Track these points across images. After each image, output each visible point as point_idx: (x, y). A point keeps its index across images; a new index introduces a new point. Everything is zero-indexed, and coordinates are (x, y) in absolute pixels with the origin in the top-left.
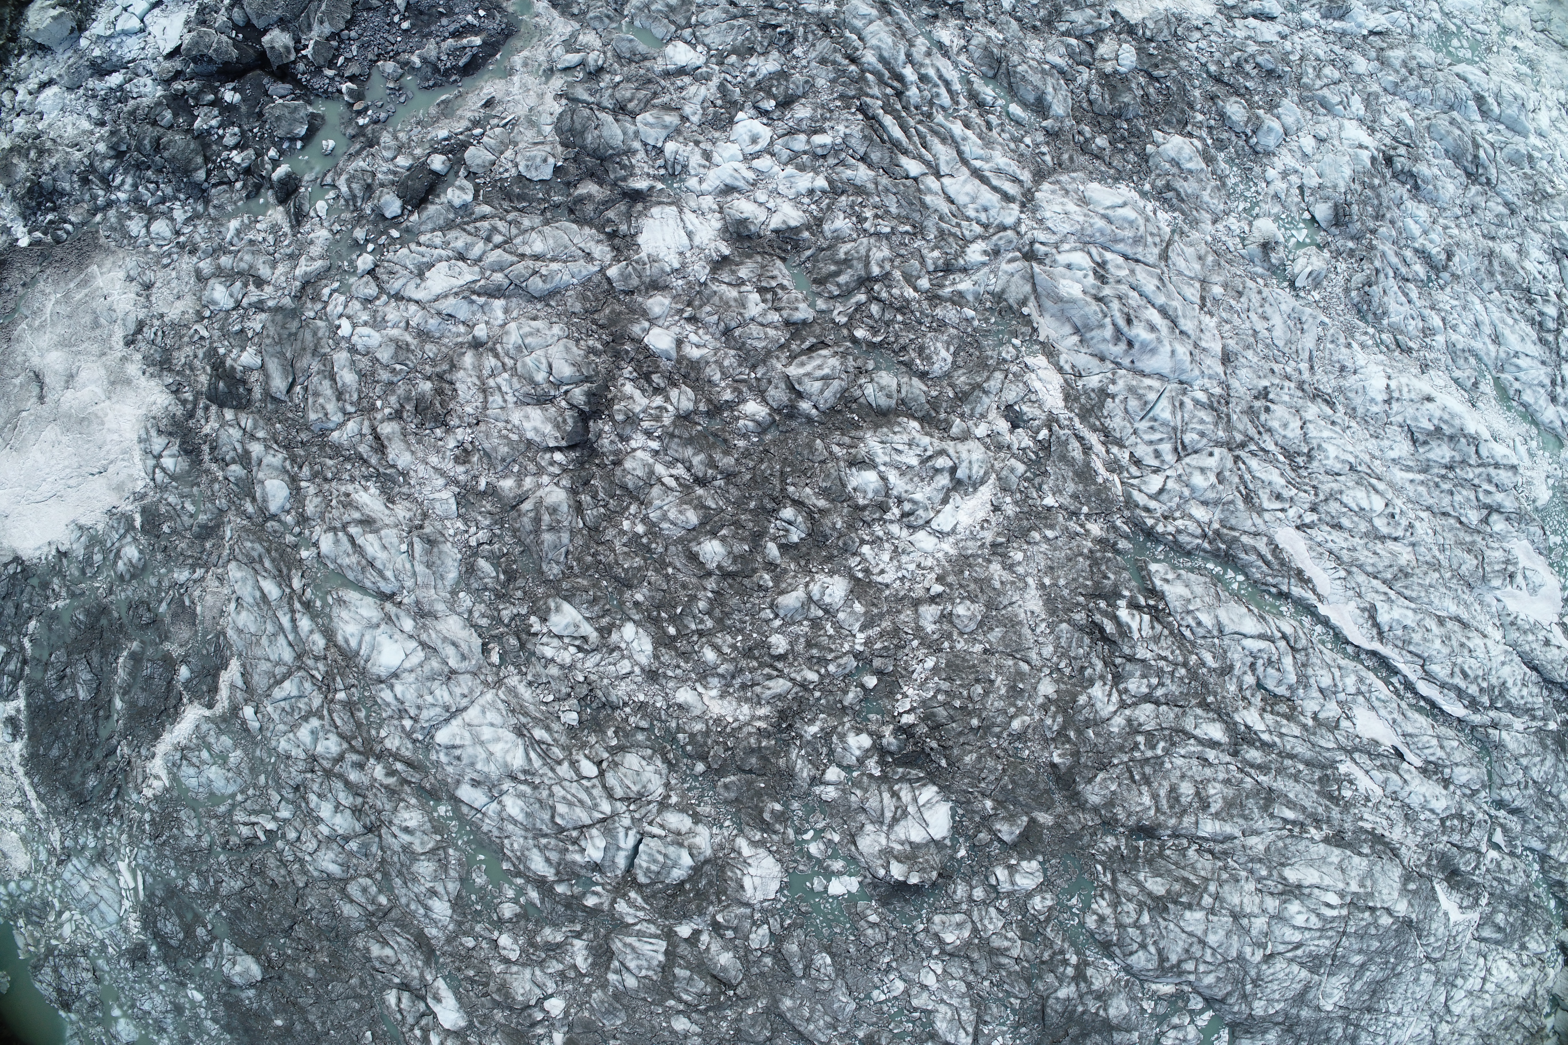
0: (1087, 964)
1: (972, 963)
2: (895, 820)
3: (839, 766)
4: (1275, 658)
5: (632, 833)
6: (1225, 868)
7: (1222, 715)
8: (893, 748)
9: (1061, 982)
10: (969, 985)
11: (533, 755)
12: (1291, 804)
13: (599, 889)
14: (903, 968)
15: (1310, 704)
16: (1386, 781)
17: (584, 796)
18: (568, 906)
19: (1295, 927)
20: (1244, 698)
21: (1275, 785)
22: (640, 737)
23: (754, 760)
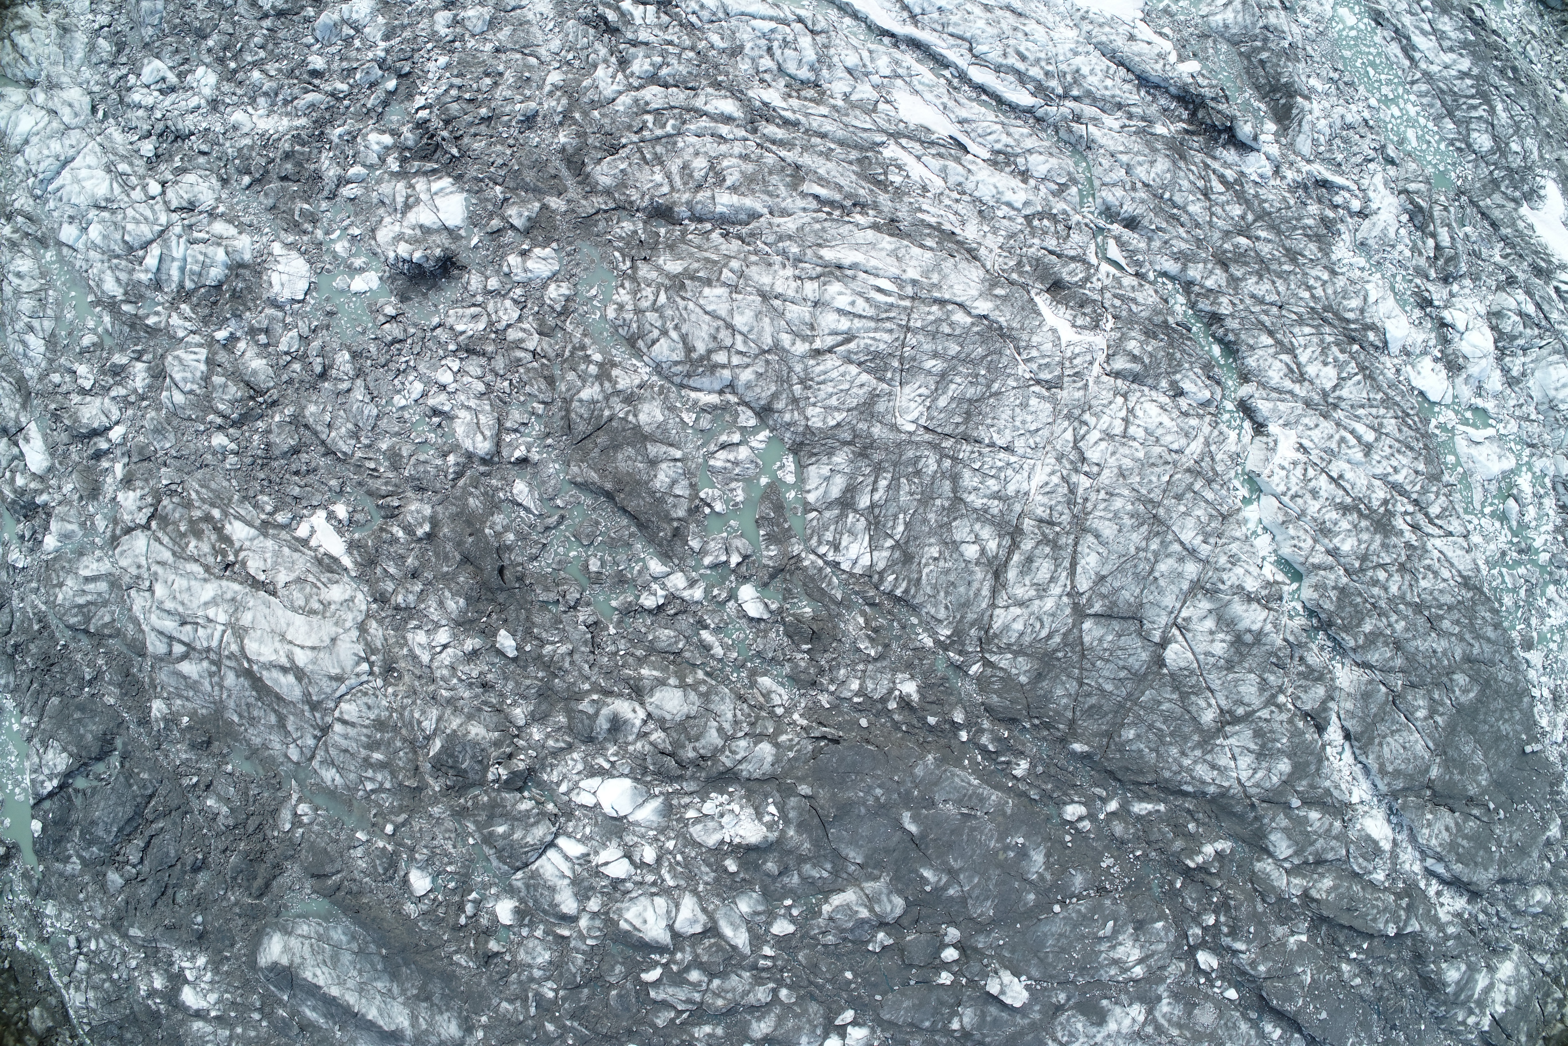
0: (614, 365)
1: (490, 359)
2: (407, 207)
3: (364, 165)
4: (789, 38)
5: (182, 240)
6: (756, 253)
7: (736, 93)
8: (410, 143)
9: (584, 381)
10: (488, 385)
11: (115, 185)
12: (821, 181)
13: (160, 308)
14: (422, 368)
15: (839, 86)
16: (944, 169)
17: (148, 213)
18: (132, 326)
19: (840, 312)
20: (762, 81)
21: (800, 161)
22: (202, 160)
23: (289, 166)
